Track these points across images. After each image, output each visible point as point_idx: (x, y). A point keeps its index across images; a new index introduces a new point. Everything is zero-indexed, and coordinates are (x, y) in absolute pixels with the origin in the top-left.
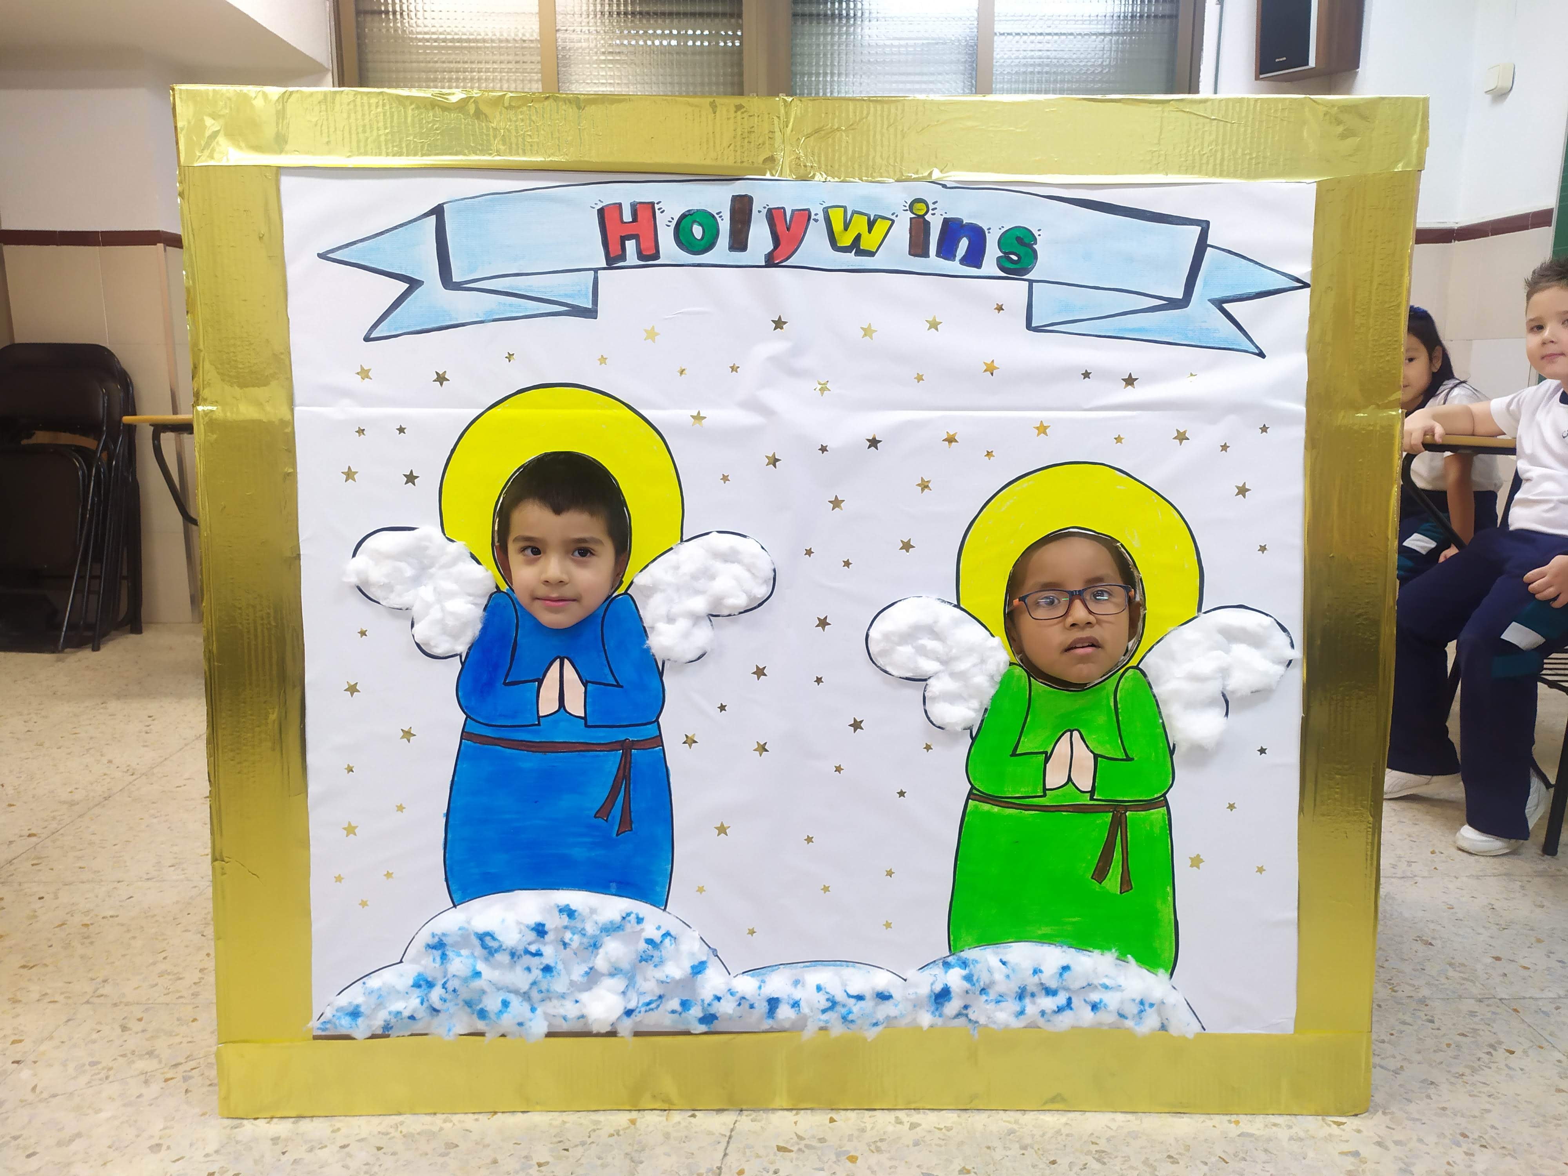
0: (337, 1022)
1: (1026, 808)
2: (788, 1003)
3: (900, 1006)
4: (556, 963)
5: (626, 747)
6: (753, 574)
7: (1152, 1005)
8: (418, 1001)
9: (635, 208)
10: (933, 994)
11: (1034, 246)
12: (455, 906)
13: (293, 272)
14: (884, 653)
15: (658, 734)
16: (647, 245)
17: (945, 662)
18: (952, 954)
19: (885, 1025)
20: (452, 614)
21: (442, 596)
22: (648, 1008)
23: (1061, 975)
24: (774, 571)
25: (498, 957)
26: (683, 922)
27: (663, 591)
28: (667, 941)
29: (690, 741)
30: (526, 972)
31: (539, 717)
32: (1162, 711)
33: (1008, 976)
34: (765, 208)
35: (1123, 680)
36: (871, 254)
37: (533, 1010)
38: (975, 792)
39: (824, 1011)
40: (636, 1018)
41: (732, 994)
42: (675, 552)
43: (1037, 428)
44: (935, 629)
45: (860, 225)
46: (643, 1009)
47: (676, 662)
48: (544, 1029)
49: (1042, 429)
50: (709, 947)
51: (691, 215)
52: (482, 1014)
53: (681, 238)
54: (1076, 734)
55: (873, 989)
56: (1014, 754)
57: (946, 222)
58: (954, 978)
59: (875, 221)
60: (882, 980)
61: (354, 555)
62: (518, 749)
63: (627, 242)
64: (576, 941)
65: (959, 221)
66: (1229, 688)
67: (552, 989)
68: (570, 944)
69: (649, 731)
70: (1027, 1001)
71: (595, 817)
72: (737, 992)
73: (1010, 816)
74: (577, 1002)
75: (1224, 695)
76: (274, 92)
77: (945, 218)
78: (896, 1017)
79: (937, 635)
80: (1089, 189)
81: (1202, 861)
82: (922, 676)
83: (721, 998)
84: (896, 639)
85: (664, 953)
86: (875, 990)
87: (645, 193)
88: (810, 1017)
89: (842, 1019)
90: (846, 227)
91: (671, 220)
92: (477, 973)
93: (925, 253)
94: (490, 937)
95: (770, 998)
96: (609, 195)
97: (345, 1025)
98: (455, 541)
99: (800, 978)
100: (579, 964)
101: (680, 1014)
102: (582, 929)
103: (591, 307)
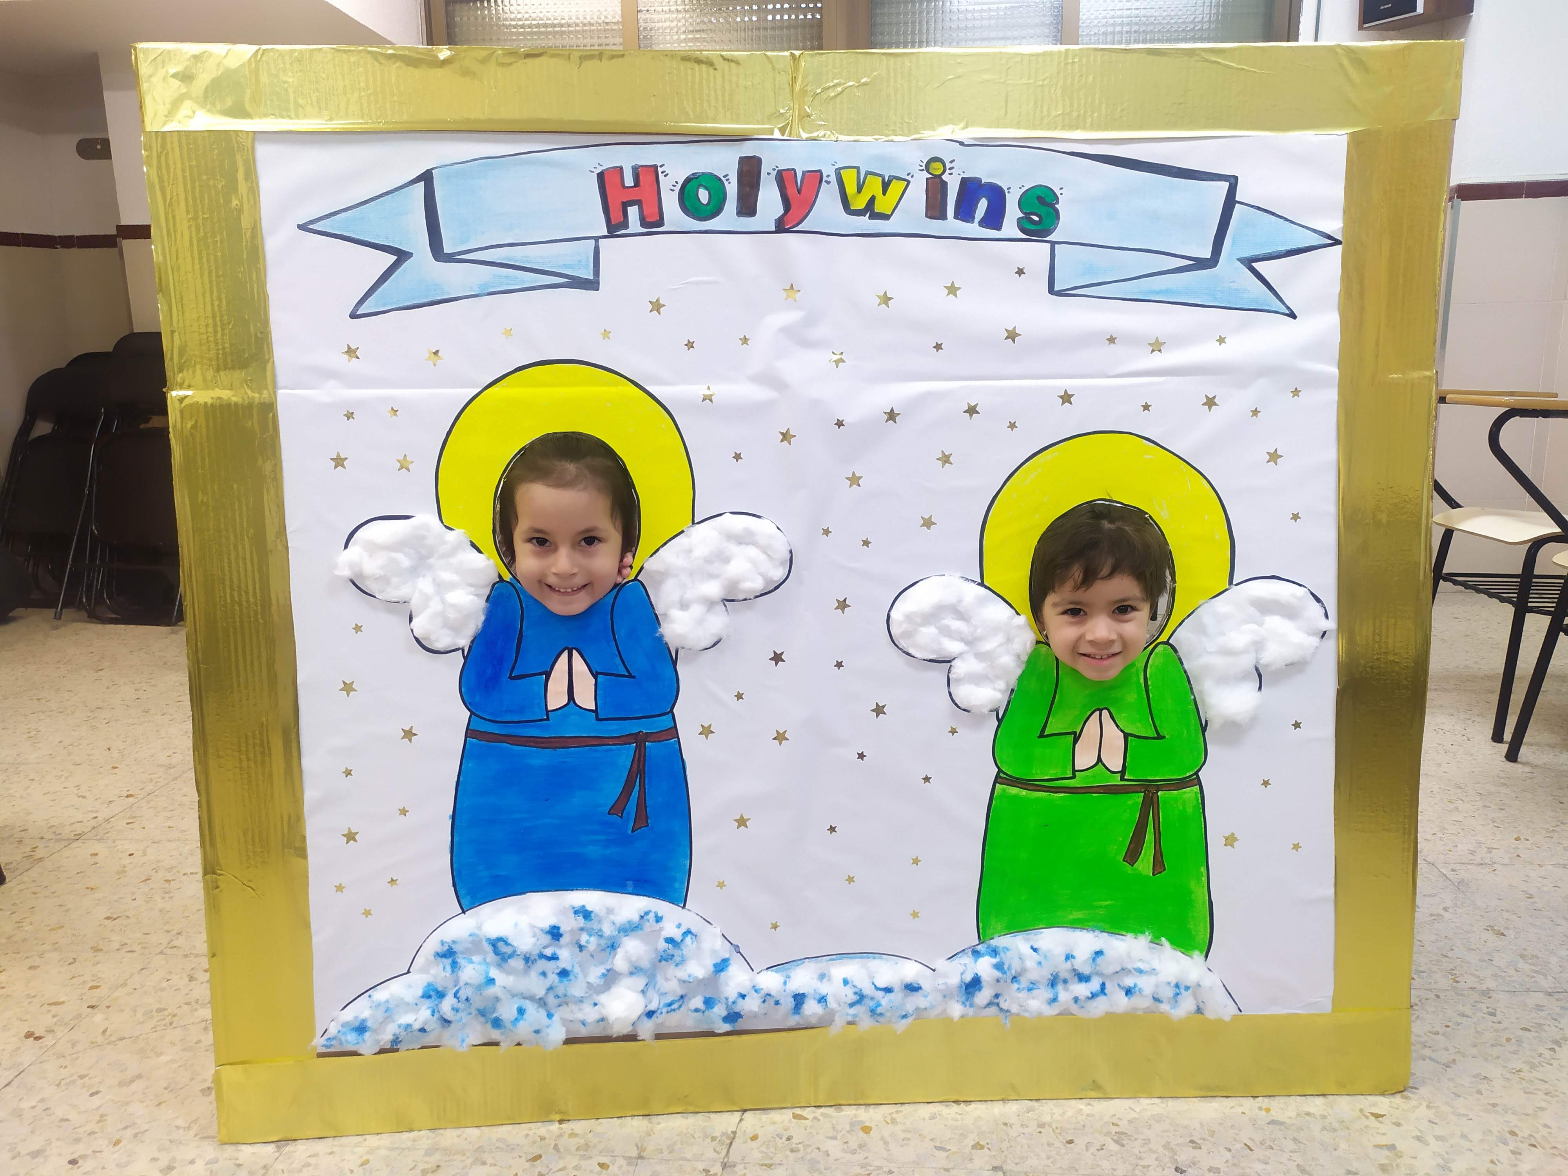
0: (343, 1038)
1: (1056, 790)
2: (815, 999)
3: (928, 998)
4: (573, 966)
5: (640, 739)
6: (769, 556)
7: (1187, 988)
8: (429, 1012)
9: (637, 172)
10: (963, 984)
11: (1057, 206)
12: (464, 912)
13: (271, 245)
14: (908, 634)
16: (650, 211)
17: (968, 643)
19: (914, 1017)
20: (453, 606)
21: (441, 587)
22: (669, 1009)
23: (1094, 959)
24: (791, 552)
25: (512, 962)
26: (703, 918)
27: (676, 576)
28: (688, 939)
29: (706, 731)
30: (542, 978)
31: (547, 712)
33: (1040, 963)
34: (774, 169)
35: (1153, 655)
36: (886, 217)
37: (550, 1016)
38: (1002, 775)
39: (852, 1005)
40: (657, 1019)
41: (756, 991)
42: (689, 537)
43: (1061, 397)
44: (959, 608)
45: (874, 187)
46: (665, 1010)
47: (690, 649)
48: (562, 1036)
49: (1066, 398)
50: (731, 944)
51: (697, 178)
52: (497, 1023)
53: (687, 203)
55: (902, 981)
56: (1042, 735)
57: (965, 182)
58: (984, 967)
59: (889, 182)
60: (910, 971)
61: (346, 547)
62: (526, 746)
63: (628, 208)
64: (592, 943)
65: (978, 180)
66: (1263, 662)
67: (569, 994)
68: (586, 947)
69: (664, 722)
70: (1060, 987)
71: (609, 813)
72: (762, 989)
73: (1037, 799)
74: (595, 1004)
75: (1257, 669)
76: (246, 50)
77: (962, 178)
78: (926, 1009)
79: (961, 615)
80: (1114, 144)
81: (1236, 839)
82: (946, 657)
83: (745, 995)
84: (918, 620)
85: (685, 952)
86: (904, 982)
87: (648, 156)
88: (837, 1012)
89: (871, 1012)
90: (860, 189)
91: (675, 184)
92: (491, 980)
93: (942, 215)
94: (504, 943)
95: (795, 995)
96: (608, 159)
97: (351, 1040)
98: (453, 529)
99: (825, 972)
100: (595, 965)
101: (704, 1013)
102: (599, 931)
103: (592, 278)
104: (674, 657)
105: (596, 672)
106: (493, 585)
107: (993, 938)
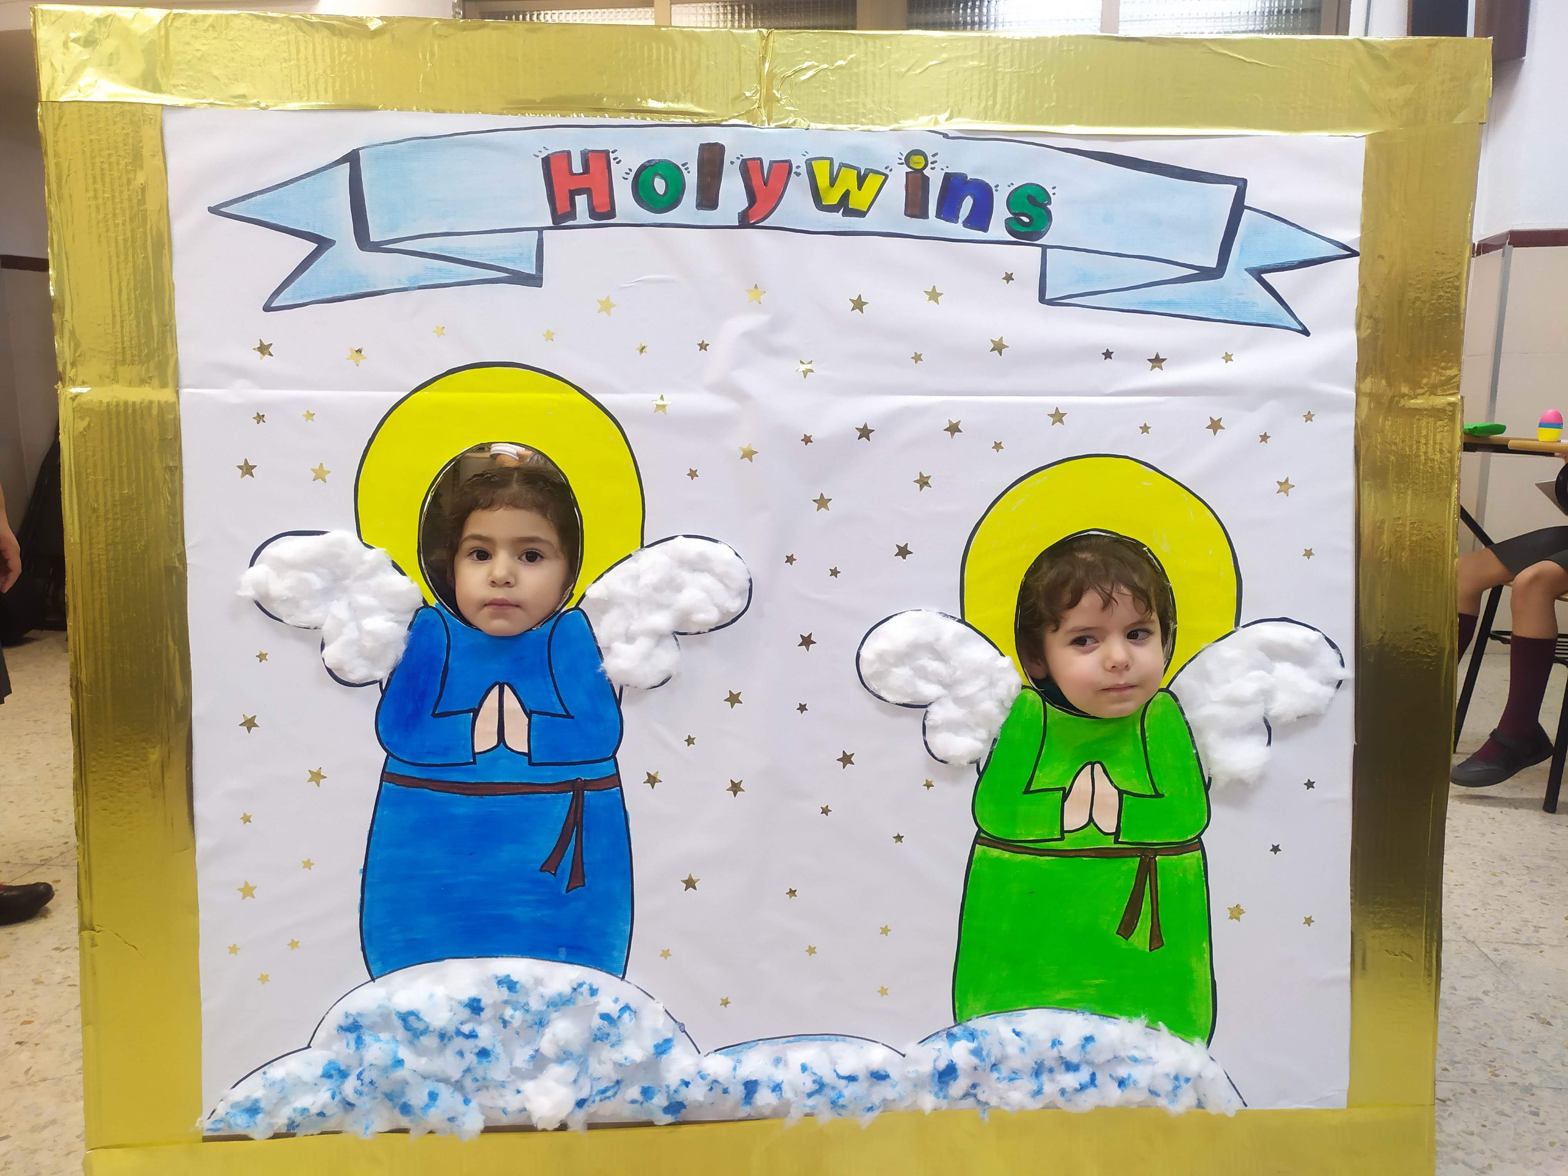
0: (232, 1120)
2: (769, 1087)
3: (898, 1088)
4: (494, 1045)
5: (577, 787)
6: (726, 585)
7: (1187, 1080)
8: (328, 1094)
9: (586, 157)
10: (936, 1072)
11: (1048, 206)
12: (373, 980)
13: (179, 229)
14: (879, 675)
15: (615, 771)
16: (600, 201)
17: (946, 686)
18: (957, 1024)
19: (881, 1109)
20: (371, 633)
21: (358, 612)
22: (603, 1096)
23: (1083, 1046)
24: (750, 581)
25: (424, 1040)
26: (645, 992)
27: (621, 605)
28: (626, 1016)
29: (652, 780)
30: (458, 1058)
31: (474, 754)
32: (1195, 739)
33: (1023, 1049)
34: (738, 158)
36: (862, 214)
37: (467, 1101)
38: (982, 835)
39: (810, 1095)
40: (590, 1108)
41: (702, 1077)
42: (637, 562)
43: (1052, 416)
44: (936, 648)
45: (848, 180)
46: (598, 1098)
47: (636, 687)
48: (481, 1126)
49: (1058, 417)
50: (676, 1022)
51: (653, 165)
52: (406, 1109)
53: (640, 193)
54: (1098, 767)
55: (867, 1068)
56: (1027, 791)
57: (948, 177)
58: (960, 1052)
59: (865, 176)
60: (877, 1056)
61: (252, 564)
63: (576, 197)
65: (963, 177)
66: (1272, 713)
67: (489, 1076)
68: (510, 1022)
69: (606, 769)
70: (1045, 1077)
71: (541, 870)
72: (709, 1075)
74: (519, 1092)
75: (1266, 721)
76: (156, 15)
77: (946, 173)
78: (894, 1100)
79: (939, 655)
80: (1112, 140)
81: (1241, 912)
82: (922, 702)
83: (689, 1083)
84: (891, 660)
85: (622, 1030)
86: (870, 1069)
87: (598, 141)
88: (794, 1102)
89: (832, 1103)
90: (833, 182)
91: (629, 172)
92: (399, 1061)
93: (923, 214)
94: (414, 1017)
95: (748, 1081)
96: (556, 142)
97: (241, 1123)
98: (373, 548)
99: (781, 1056)
100: (521, 1046)
101: (642, 1103)
102: (525, 1005)
103: (535, 273)
105: (530, 711)
106: (417, 611)
107: (971, 1020)
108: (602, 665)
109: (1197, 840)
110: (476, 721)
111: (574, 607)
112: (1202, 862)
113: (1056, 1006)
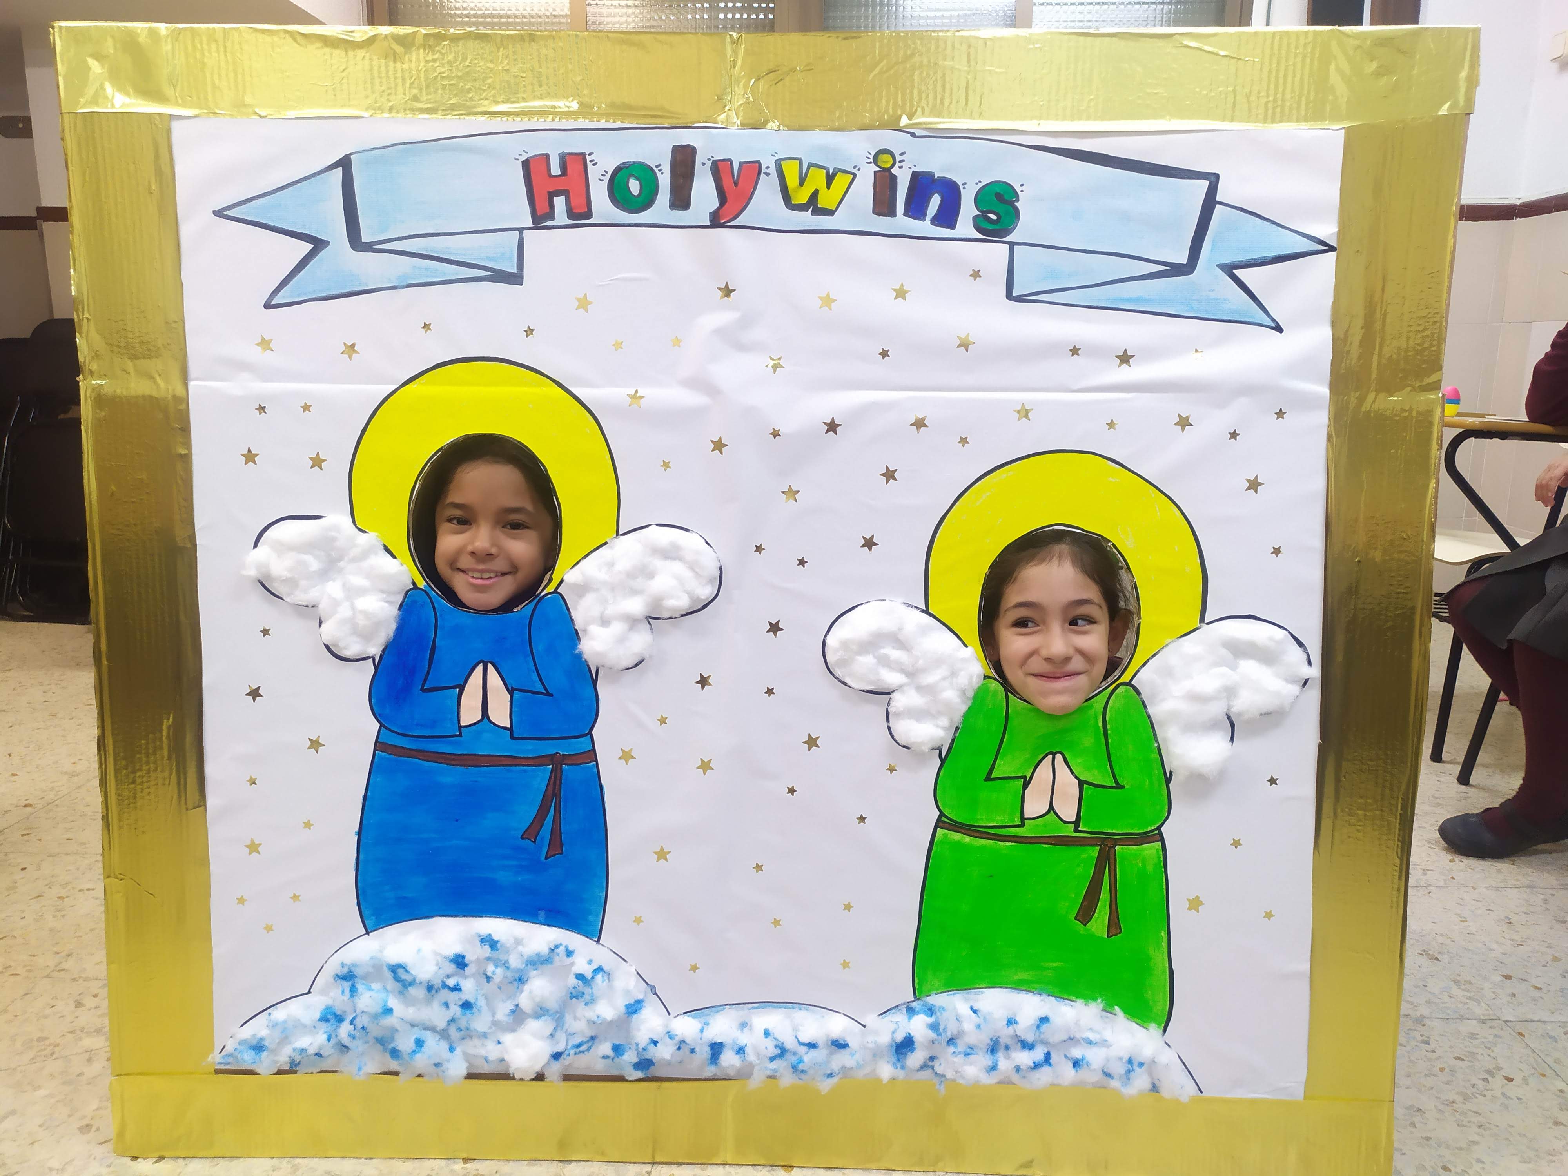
0: (241, 1055)
2: (733, 1049)
3: (857, 1056)
4: (477, 999)
5: (556, 761)
6: (696, 573)
7: (1141, 1065)
8: (325, 1036)
9: (564, 160)
10: (894, 1043)
11: (1016, 204)
12: (368, 933)
13: (187, 231)
14: (843, 663)
16: (578, 202)
17: (910, 675)
18: (916, 998)
19: (840, 1076)
20: (363, 612)
21: (352, 593)
22: (578, 1050)
23: (1038, 1027)
24: (721, 569)
25: (412, 990)
26: (618, 955)
27: (597, 590)
28: (599, 977)
29: (626, 756)
30: (444, 1008)
31: (460, 727)
32: (1157, 733)
33: (979, 1026)
34: (709, 159)
36: (830, 213)
37: (452, 1049)
38: (944, 819)
39: (772, 1059)
40: (565, 1061)
41: (671, 1038)
42: (613, 548)
43: (1019, 412)
44: (901, 637)
45: (817, 180)
46: (572, 1052)
47: (610, 668)
48: (464, 1072)
49: (1024, 413)
50: (647, 984)
51: (627, 167)
52: (395, 1053)
53: (616, 194)
54: (1059, 757)
55: (828, 1036)
56: (988, 778)
57: (916, 177)
58: (918, 1026)
59: (834, 175)
60: (838, 1026)
61: (255, 546)
63: (555, 198)
64: (498, 973)
65: (931, 175)
66: (1235, 710)
67: (472, 1029)
68: (493, 978)
69: (582, 745)
70: (1000, 1055)
71: (522, 838)
72: (677, 1035)
73: (983, 847)
75: (1229, 718)
77: (913, 171)
78: (852, 1068)
79: (902, 645)
80: (1080, 138)
81: (1201, 903)
82: (884, 689)
83: (657, 1042)
84: (855, 648)
85: (594, 991)
86: (830, 1038)
87: (575, 144)
88: (756, 1065)
89: (793, 1068)
90: (802, 181)
91: (604, 173)
92: (388, 1009)
93: (890, 212)
94: (403, 970)
95: (713, 1043)
96: (535, 146)
97: (247, 1059)
98: (366, 532)
99: (746, 1021)
100: (503, 1001)
101: (613, 1059)
102: (505, 962)
103: (516, 272)
104: (594, 677)
105: (512, 688)
107: (930, 996)
108: (579, 646)
109: (1157, 832)
110: (461, 696)
111: (553, 590)
112: (1162, 853)
113: (1014, 987)
